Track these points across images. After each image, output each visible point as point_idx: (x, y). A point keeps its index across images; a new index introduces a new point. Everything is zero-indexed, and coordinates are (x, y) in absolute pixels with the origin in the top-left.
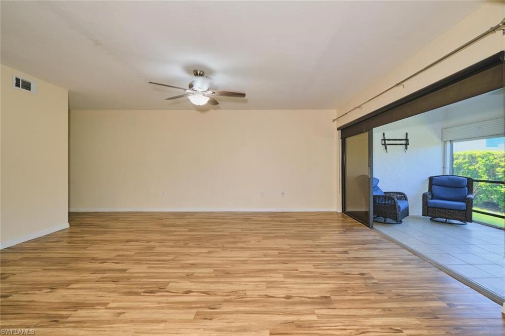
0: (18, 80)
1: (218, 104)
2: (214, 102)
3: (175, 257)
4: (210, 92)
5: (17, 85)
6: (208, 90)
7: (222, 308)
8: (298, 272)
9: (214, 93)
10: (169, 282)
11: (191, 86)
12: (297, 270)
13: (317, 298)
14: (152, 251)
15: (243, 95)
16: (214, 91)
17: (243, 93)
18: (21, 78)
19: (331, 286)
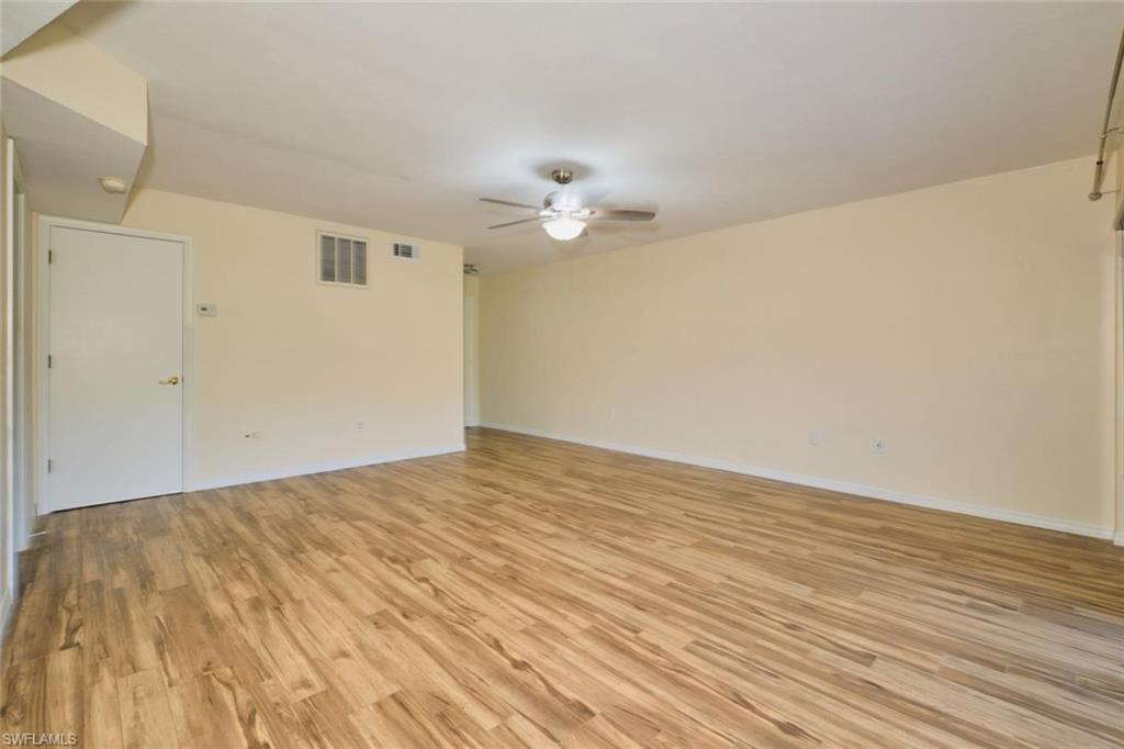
0: (396, 247)
3: (497, 526)
5: (397, 253)
7: (416, 623)
8: (632, 635)
10: (427, 556)
11: (548, 204)
12: (637, 632)
13: (566, 700)
14: (489, 508)
18: (399, 243)
19: (643, 701)
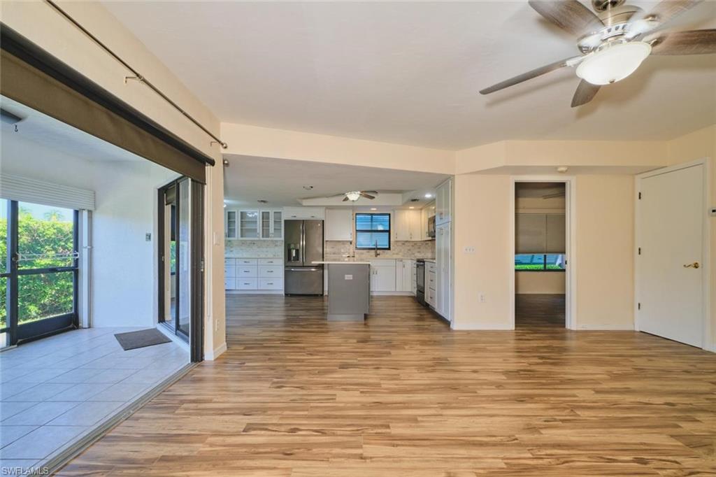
8: (362, 390)
12: (361, 392)
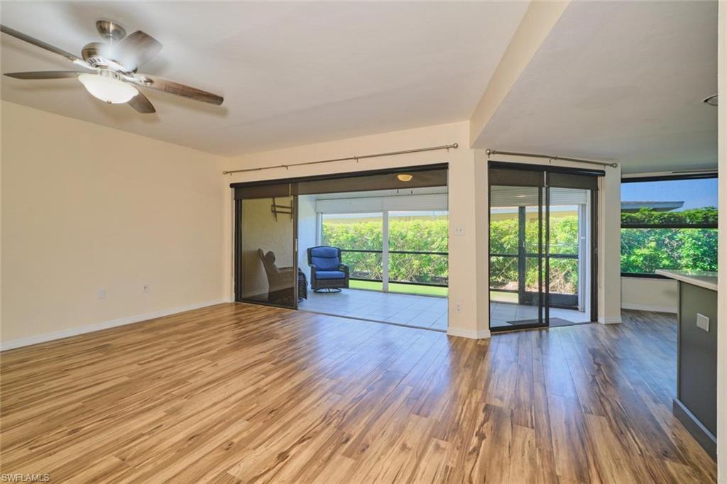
1: (153, 110)
2: (144, 105)
4: (140, 78)
6: (135, 71)
9: (151, 81)
15: (219, 100)
16: (152, 78)
17: (219, 95)
